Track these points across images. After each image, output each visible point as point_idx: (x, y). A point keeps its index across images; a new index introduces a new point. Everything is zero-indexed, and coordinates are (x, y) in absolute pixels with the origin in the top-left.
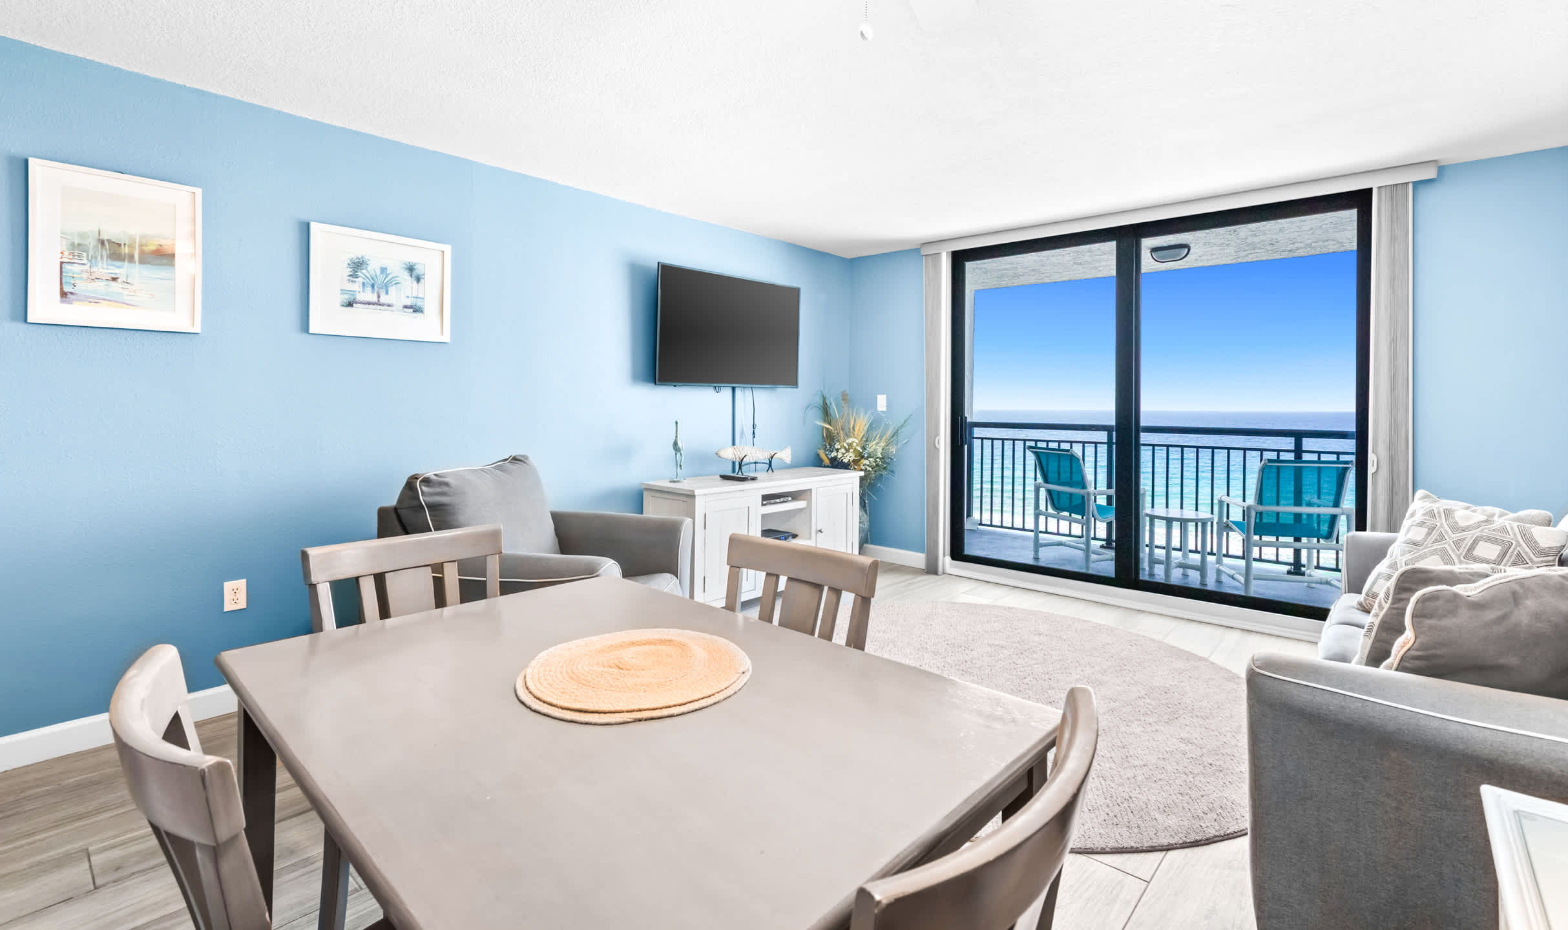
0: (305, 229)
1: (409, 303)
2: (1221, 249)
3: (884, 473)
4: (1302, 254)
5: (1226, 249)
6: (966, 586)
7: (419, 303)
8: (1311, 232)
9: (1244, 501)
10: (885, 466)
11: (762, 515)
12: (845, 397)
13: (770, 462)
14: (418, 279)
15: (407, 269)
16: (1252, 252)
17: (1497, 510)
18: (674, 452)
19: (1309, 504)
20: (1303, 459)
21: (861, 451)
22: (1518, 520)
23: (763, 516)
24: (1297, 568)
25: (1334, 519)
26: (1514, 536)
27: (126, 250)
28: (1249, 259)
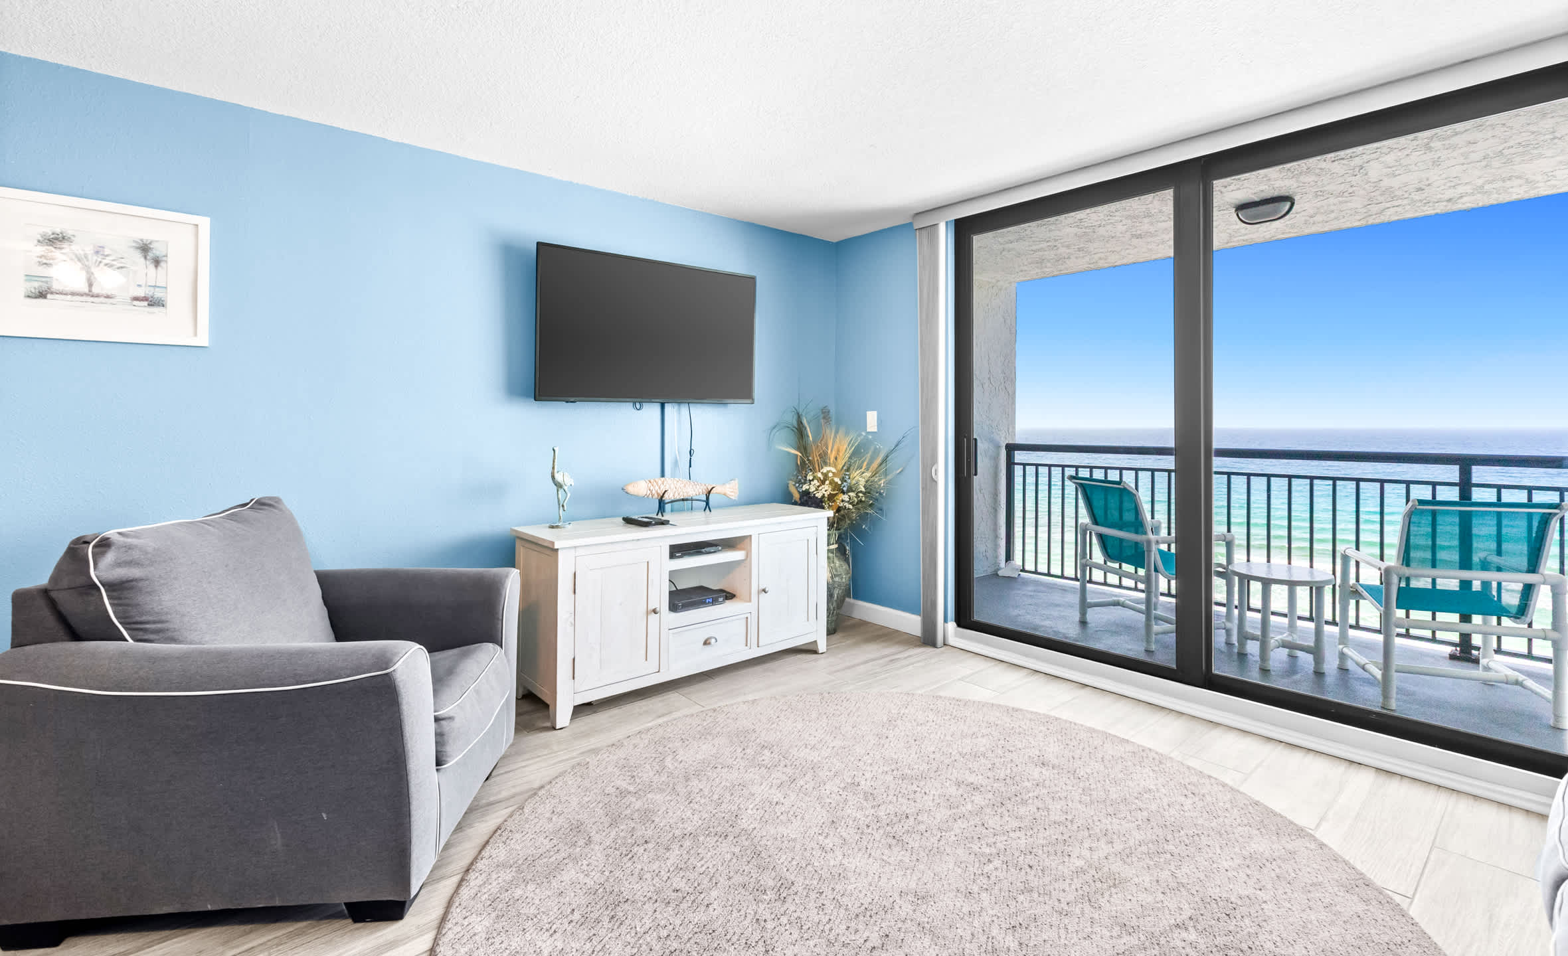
1: (141, 293)
2: (1341, 202)
3: (870, 511)
4: (1469, 206)
5: (1350, 202)
6: (971, 666)
7: (158, 294)
8: (1484, 163)
9: (1382, 559)
10: (871, 502)
11: (670, 572)
12: (825, 414)
13: (708, 498)
14: (157, 262)
15: (137, 248)
16: (1388, 205)
18: (555, 487)
20: (1473, 500)
21: (840, 482)
23: (672, 573)
24: (1465, 652)
25: (1530, 592)
28: (1384, 218)
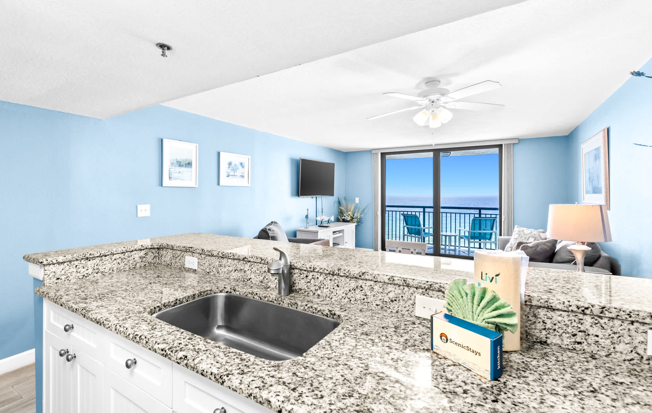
0: (219, 153)
1: (241, 175)
7: (243, 174)
9: (468, 229)
10: (361, 221)
11: (333, 238)
12: (345, 198)
13: (329, 221)
14: (243, 167)
15: (240, 164)
17: (533, 230)
18: (306, 219)
19: (484, 230)
20: (481, 216)
21: (353, 216)
22: (538, 232)
25: (491, 234)
26: (537, 236)
27: (182, 164)
